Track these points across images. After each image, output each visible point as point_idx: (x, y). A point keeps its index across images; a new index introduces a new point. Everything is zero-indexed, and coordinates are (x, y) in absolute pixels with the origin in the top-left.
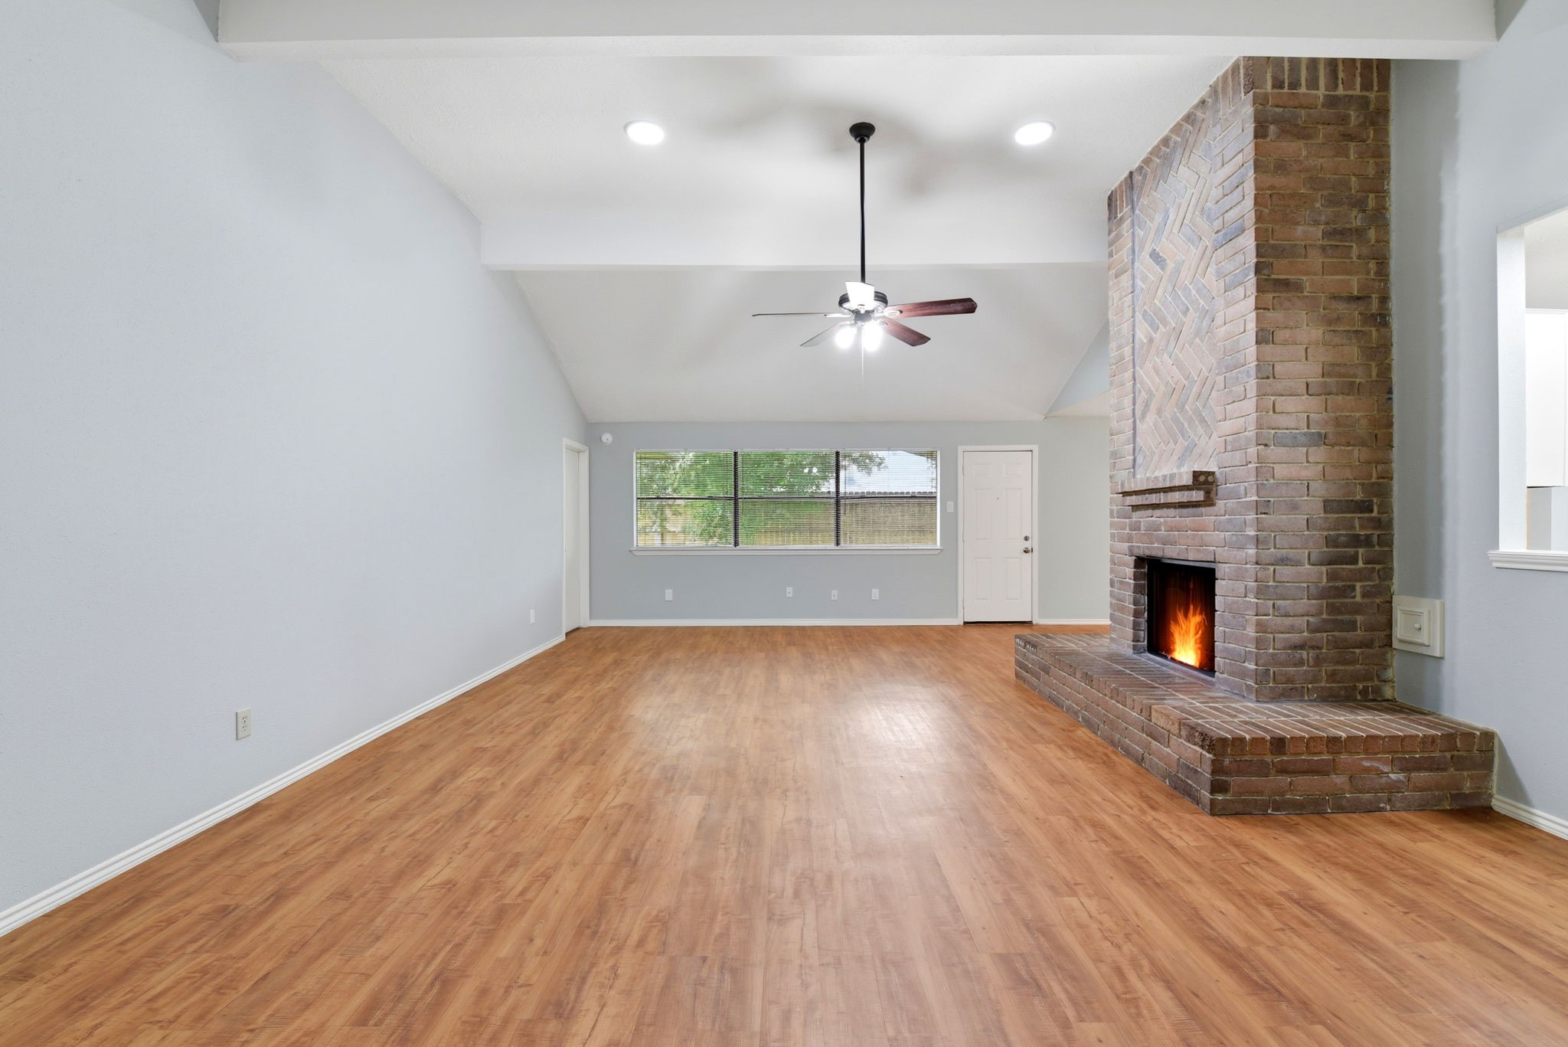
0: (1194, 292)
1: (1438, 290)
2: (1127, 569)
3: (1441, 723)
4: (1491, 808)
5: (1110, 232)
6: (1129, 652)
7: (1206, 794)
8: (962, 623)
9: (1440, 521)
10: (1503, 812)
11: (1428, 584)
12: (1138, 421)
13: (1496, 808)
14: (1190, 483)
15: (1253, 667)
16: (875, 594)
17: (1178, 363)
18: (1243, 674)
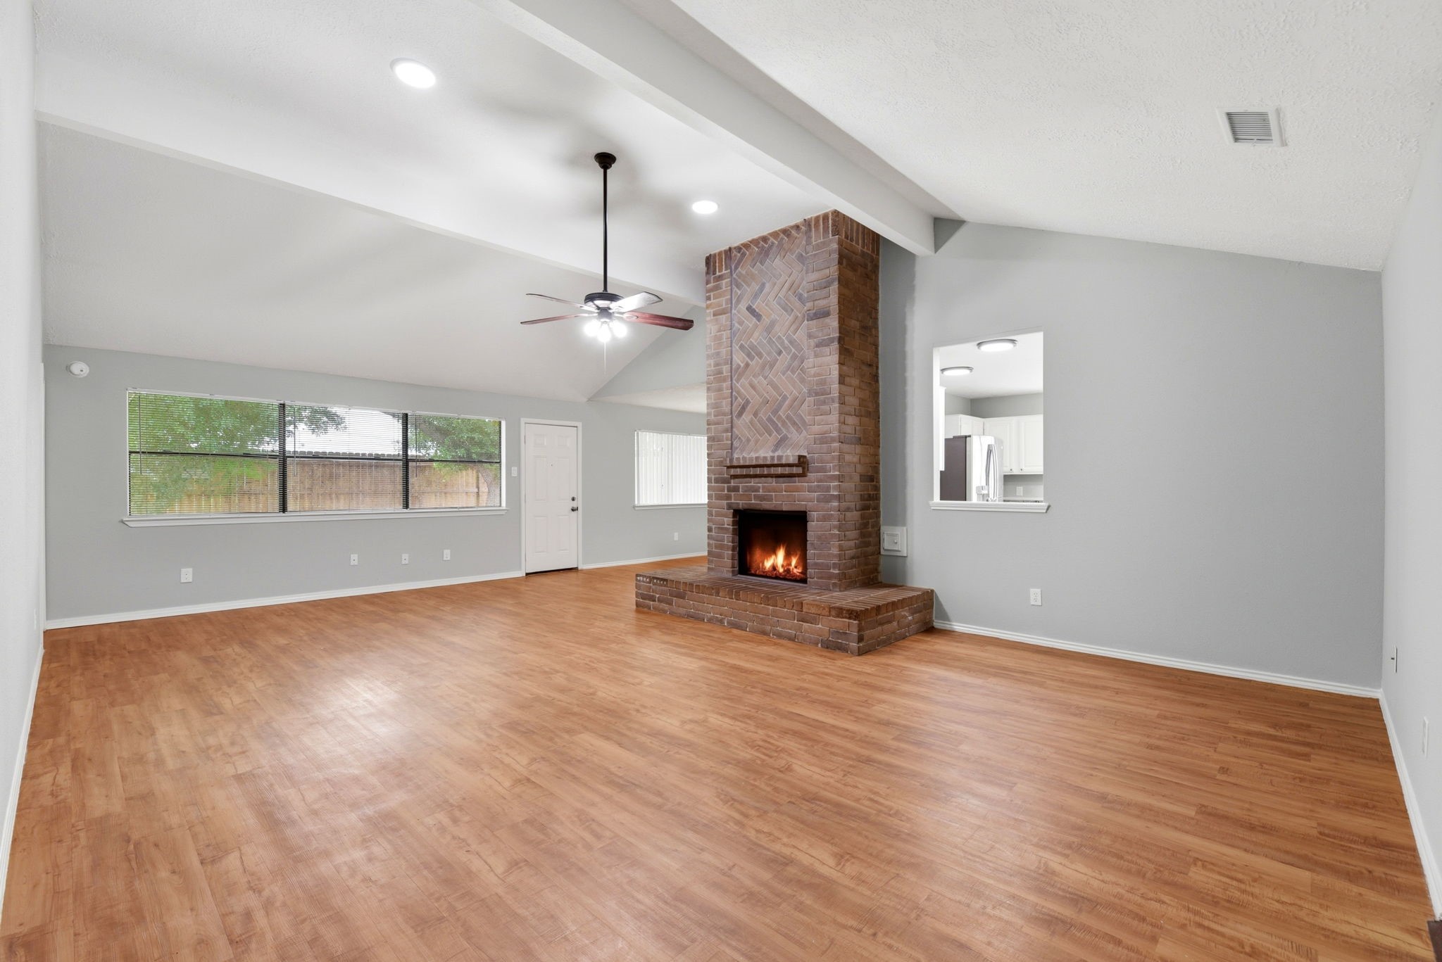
0: (786, 342)
1: (904, 369)
2: (726, 519)
3: (913, 589)
4: (933, 627)
5: (708, 282)
6: (730, 575)
7: (854, 645)
8: (524, 575)
9: (904, 486)
10: (939, 627)
11: (899, 519)
12: (734, 418)
13: (936, 627)
14: (797, 462)
15: (837, 572)
16: (447, 554)
17: (771, 383)
18: (830, 577)
